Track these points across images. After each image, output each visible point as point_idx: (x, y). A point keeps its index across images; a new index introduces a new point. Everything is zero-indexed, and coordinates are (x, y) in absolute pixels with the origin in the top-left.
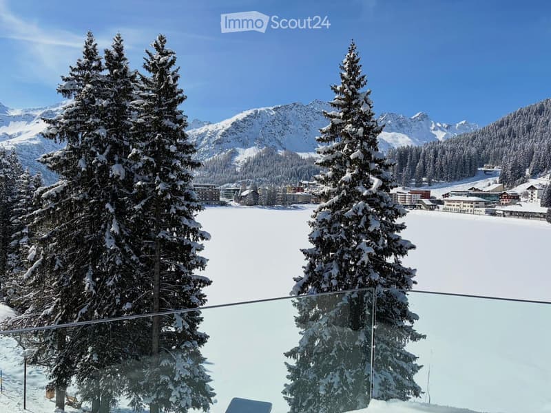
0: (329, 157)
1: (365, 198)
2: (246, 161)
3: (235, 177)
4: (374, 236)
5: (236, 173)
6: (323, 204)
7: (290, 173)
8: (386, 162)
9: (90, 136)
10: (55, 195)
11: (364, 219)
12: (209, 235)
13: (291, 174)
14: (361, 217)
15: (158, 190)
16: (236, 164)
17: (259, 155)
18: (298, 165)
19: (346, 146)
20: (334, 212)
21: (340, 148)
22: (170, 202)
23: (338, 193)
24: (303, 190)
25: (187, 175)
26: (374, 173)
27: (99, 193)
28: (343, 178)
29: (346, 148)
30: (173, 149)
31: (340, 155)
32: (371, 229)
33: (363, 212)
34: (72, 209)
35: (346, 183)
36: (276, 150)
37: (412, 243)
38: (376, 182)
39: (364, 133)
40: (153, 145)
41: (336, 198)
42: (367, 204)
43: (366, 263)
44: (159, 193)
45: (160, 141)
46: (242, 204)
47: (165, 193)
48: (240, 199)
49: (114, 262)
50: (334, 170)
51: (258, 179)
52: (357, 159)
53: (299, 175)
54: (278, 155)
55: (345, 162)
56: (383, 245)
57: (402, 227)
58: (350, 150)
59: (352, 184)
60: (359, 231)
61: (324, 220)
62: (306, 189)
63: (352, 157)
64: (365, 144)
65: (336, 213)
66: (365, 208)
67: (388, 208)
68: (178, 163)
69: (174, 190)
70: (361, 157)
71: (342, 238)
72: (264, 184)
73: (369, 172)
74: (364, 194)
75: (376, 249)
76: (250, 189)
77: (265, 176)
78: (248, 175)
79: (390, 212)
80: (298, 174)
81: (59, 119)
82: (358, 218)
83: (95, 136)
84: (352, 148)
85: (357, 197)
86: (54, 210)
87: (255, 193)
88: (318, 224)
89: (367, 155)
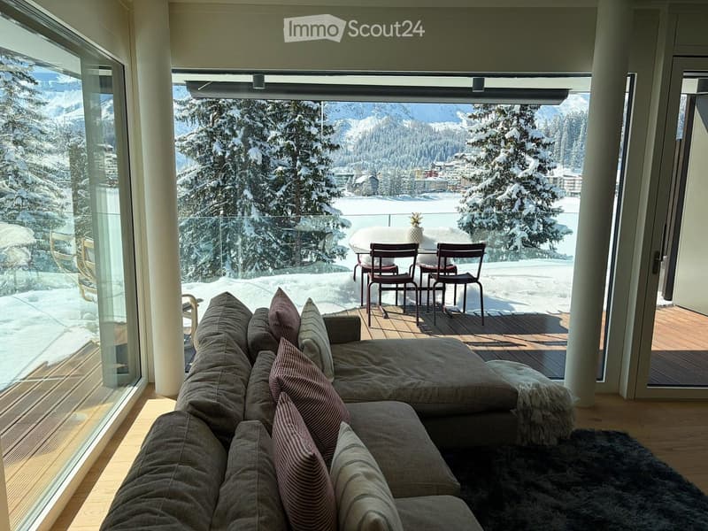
0: (482, 136)
1: (519, 180)
2: (360, 137)
3: (346, 158)
4: (529, 220)
5: (348, 153)
6: (474, 188)
7: (419, 151)
8: (544, 141)
9: (223, 118)
10: (190, 182)
11: (518, 203)
12: (350, 223)
13: (421, 152)
14: (515, 200)
15: (300, 175)
16: (348, 141)
17: (379, 128)
18: (431, 140)
19: (501, 124)
20: (485, 196)
21: (493, 125)
22: (312, 188)
23: (491, 175)
24: (436, 175)
25: (327, 159)
26: (530, 153)
27: (234, 179)
28: (497, 159)
29: (501, 126)
30: (314, 131)
31: (494, 133)
32: (525, 213)
33: (517, 195)
34: (205, 196)
35: (500, 164)
36: (401, 120)
37: (569, 228)
38: (533, 163)
39: (520, 110)
40: (291, 126)
41: (489, 181)
42: (522, 187)
43: (519, 248)
44: (302, 178)
45: (300, 123)
46: (358, 194)
47: (307, 177)
48: (354, 187)
49: (255, 251)
50: (488, 150)
51: (376, 161)
52: (513, 138)
53: (430, 154)
54: (404, 128)
55: (500, 141)
56: (538, 229)
57: (559, 211)
58: (505, 129)
59: (507, 165)
60: (513, 215)
61: (475, 204)
62: (440, 173)
63: (507, 136)
64: (522, 121)
65: (488, 196)
66: (520, 191)
67: (544, 191)
68: (319, 146)
69: (315, 176)
70: (517, 135)
71: (494, 223)
72: (385, 167)
73: (525, 152)
74: (519, 176)
75: (529, 234)
76: (367, 174)
77: (386, 156)
78: (363, 155)
79: (546, 195)
80: (429, 152)
81: (189, 100)
82: (512, 202)
83: (229, 118)
84: (507, 126)
85: (512, 179)
86: (189, 197)
87: (374, 179)
88: (469, 209)
89: (524, 134)
